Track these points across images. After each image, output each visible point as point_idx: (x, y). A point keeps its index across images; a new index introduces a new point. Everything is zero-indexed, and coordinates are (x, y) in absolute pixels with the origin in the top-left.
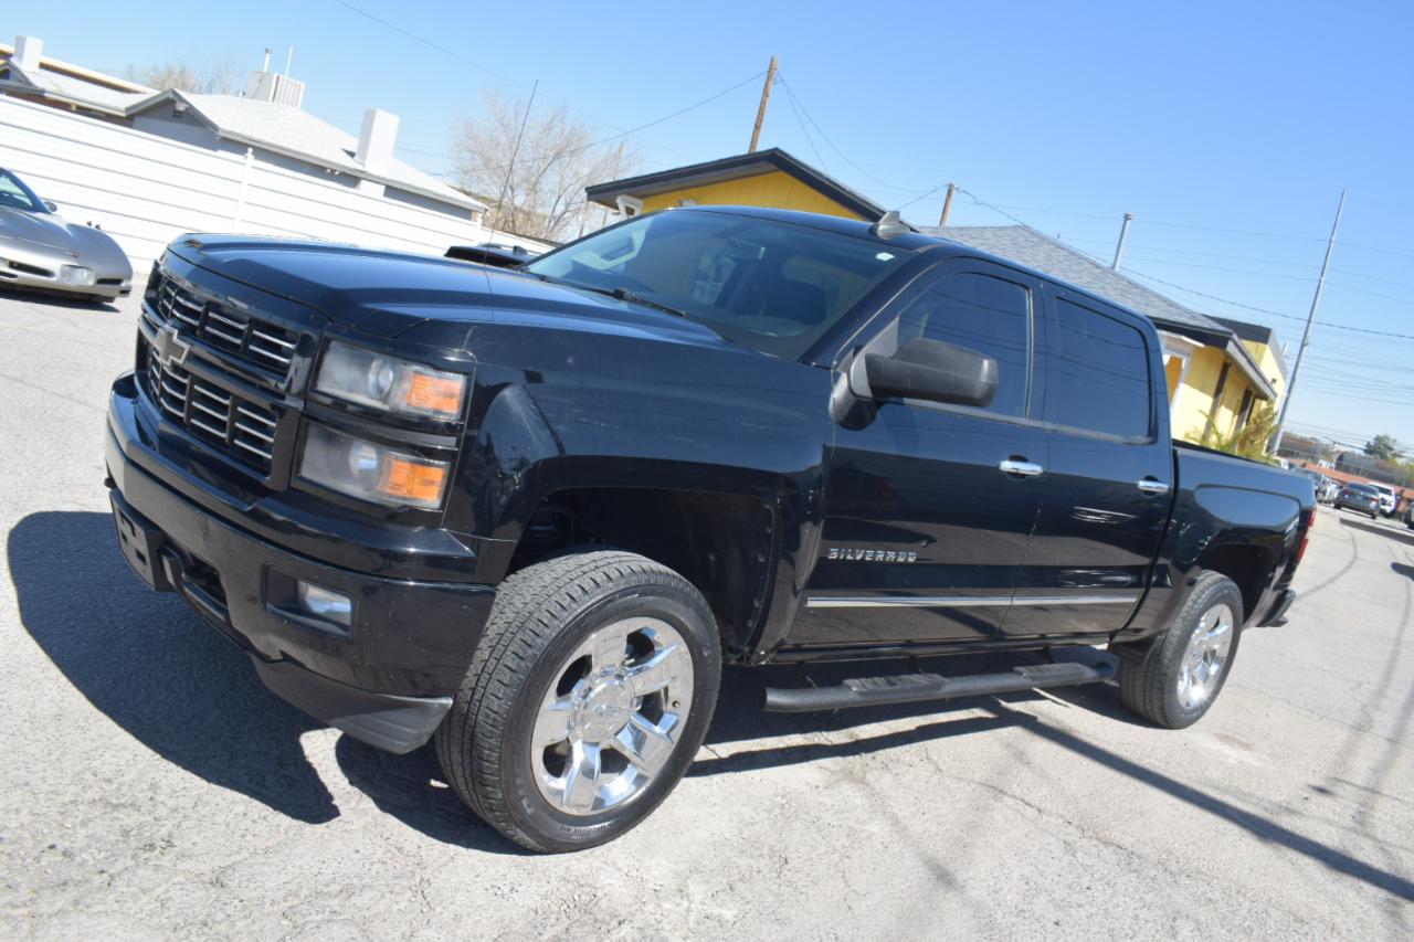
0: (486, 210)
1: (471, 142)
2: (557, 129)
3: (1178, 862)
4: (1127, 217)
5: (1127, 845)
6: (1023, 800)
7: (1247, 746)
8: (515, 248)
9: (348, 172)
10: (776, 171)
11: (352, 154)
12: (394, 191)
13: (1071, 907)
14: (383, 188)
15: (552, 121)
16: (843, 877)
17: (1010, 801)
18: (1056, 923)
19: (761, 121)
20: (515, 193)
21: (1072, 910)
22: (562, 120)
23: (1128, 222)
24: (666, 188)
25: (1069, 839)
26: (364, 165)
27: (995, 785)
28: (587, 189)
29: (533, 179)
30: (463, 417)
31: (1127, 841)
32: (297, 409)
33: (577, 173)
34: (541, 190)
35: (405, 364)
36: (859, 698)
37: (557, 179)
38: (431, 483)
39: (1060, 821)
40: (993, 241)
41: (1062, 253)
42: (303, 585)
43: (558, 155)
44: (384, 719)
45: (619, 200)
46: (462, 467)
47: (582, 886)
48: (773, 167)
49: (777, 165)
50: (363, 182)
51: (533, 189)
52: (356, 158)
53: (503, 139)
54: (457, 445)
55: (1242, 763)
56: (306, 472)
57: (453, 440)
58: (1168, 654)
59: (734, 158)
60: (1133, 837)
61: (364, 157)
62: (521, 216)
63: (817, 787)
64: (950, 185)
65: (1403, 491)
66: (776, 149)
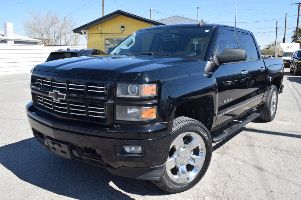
0: (41, 41)
1: (29, 25)
2: (50, 17)
3: (298, 150)
4: (198, 8)
5: (286, 149)
6: (259, 146)
7: (286, 121)
8: (67, 49)
9: (3, 40)
10: (119, 15)
11: (3, 35)
12: (16, 42)
13: (288, 166)
14: (14, 42)
15: (48, 15)
16: (243, 175)
17: (257, 147)
18: (289, 171)
19: (104, 4)
20: (44, 36)
21: (289, 167)
22: (50, 14)
23: (199, 9)
24: (94, 25)
25: (274, 152)
26: (7, 37)
27: (251, 145)
28: (73, 30)
29: (47, 31)
30: (157, 94)
31: (285, 148)
32: (112, 103)
33: (58, 27)
34: (50, 33)
35: (141, 85)
36: (228, 134)
37: (53, 30)
38: (153, 112)
39: (270, 148)
40: (171, 21)
41: (188, 20)
42: (124, 146)
43: (52, 24)
44: (153, 173)
45: (82, 31)
46: (159, 106)
47: (199, 197)
48: (119, 14)
49: (120, 14)
50: (8, 42)
51: (48, 33)
52: (4, 36)
53: (37, 23)
54: (157, 101)
55: (289, 125)
56: (118, 118)
57: (156, 100)
58: (268, 105)
59: (109, 14)
60: (285, 147)
61: (6, 35)
62: (46, 41)
63: (220, 157)
64: (150, 10)
65: (265, 56)
66: (119, 10)
